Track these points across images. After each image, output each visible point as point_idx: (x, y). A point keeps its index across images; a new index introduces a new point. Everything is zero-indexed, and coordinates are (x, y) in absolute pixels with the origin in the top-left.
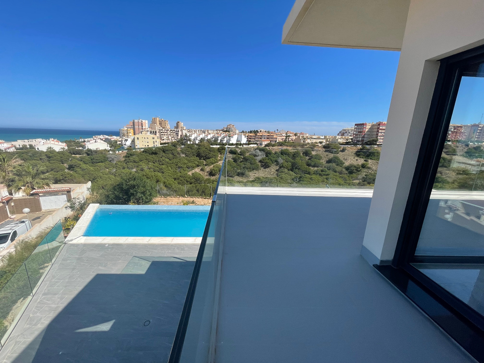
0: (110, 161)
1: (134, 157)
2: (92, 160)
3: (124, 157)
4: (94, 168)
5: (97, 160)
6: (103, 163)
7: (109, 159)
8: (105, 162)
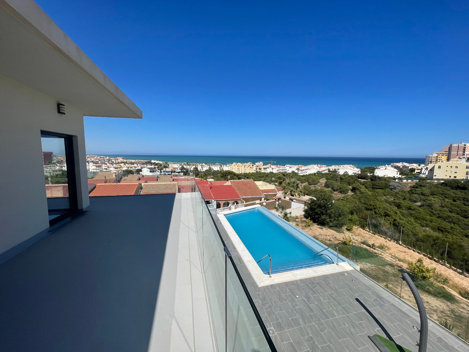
0: (391, 189)
1: (424, 188)
2: (373, 185)
3: (410, 187)
4: (372, 193)
5: (378, 186)
6: (383, 190)
7: (391, 187)
8: (385, 189)
